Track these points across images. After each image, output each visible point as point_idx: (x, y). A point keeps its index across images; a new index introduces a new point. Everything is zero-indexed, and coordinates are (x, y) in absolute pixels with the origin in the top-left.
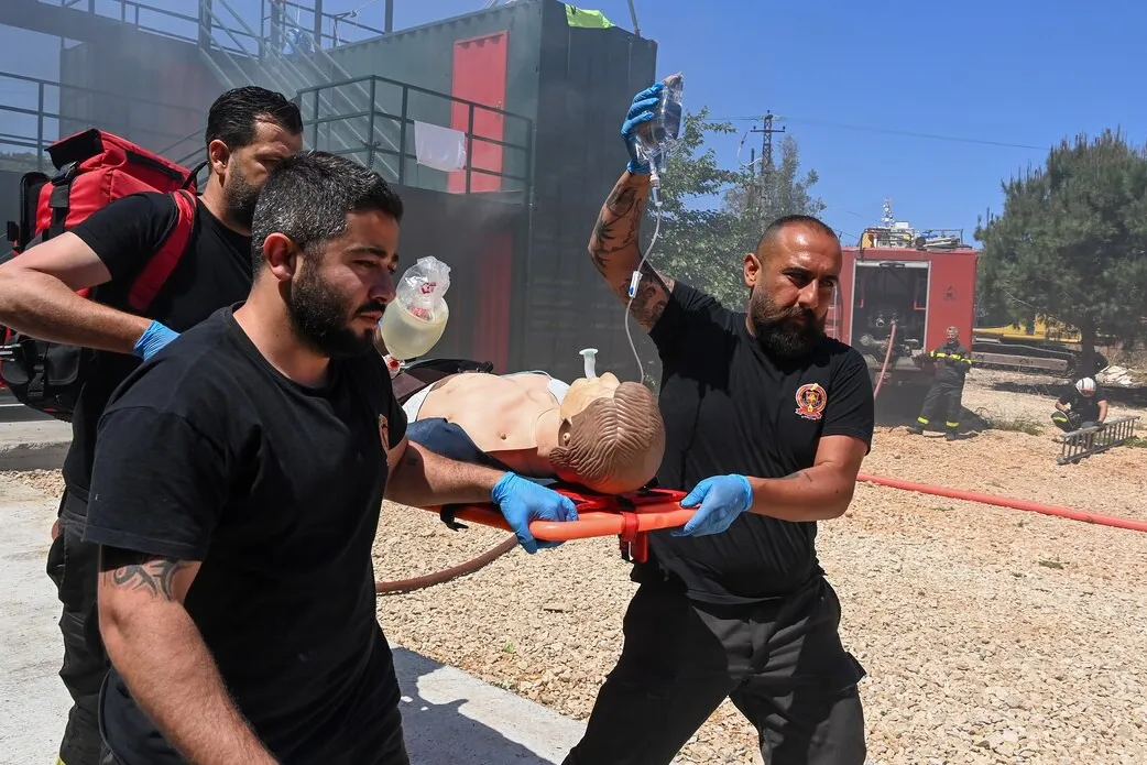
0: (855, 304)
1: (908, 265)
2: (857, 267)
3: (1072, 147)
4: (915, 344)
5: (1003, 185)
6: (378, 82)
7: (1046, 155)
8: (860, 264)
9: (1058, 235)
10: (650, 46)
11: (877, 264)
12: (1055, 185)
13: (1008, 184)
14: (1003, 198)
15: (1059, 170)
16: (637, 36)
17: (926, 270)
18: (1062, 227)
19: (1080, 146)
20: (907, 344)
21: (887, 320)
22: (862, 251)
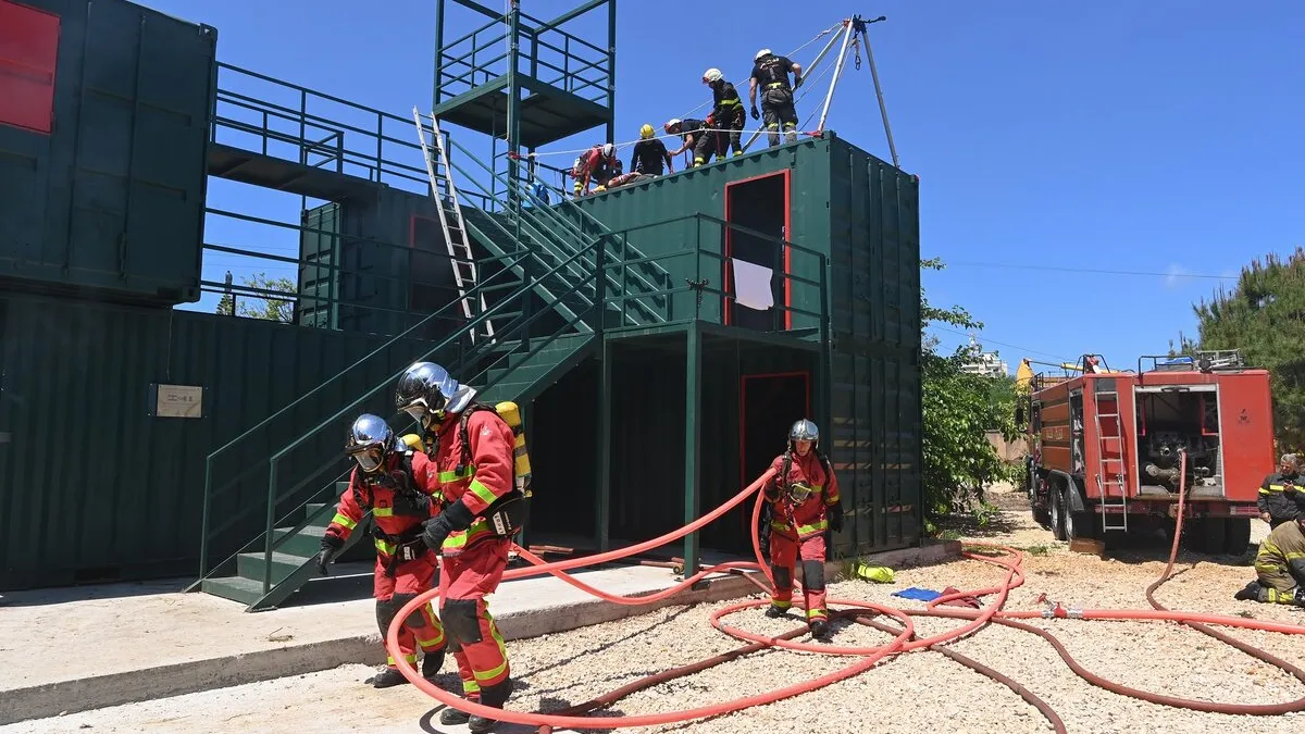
0: (1138, 432)
1: (1193, 389)
2: (1137, 393)
3: (1265, 266)
4: (1205, 472)
5: (1195, 308)
6: (703, 222)
7: (1238, 275)
8: (1140, 390)
9: (1273, 353)
10: (913, 181)
11: (1158, 390)
12: (1253, 304)
13: (1199, 307)
14: (1197, 322)
15: (1253, 290)
16: (896, 168)
17: (1214, 393)
18: (1277, 344)
19: (1272, 265)
20: (1198, 472)
21: (1173, 447)
22: (1141, 376)
